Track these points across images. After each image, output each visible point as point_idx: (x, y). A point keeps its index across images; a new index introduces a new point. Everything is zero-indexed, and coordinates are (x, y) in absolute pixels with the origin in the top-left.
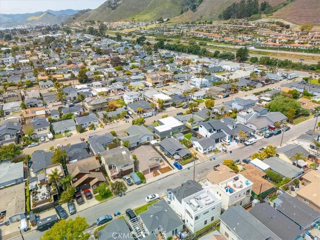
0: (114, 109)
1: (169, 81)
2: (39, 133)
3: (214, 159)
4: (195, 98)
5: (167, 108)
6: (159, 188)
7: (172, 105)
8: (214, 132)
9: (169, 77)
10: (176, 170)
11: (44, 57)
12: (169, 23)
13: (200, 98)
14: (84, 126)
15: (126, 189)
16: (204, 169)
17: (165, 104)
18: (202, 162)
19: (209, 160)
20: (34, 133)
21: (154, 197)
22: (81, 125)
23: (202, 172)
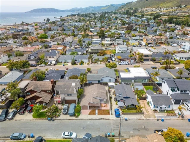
0: (103, 54)
1: (162, 43)
3: (163, 121)
4: (178, 59)
5: (146, 62)
6: (84, 128)
7: (152, 60)
8: (178, 92)
9: (163, 40)
10: (113, 116)
11: (93, 24)
12: (186, 8)
13: (184, 59)
14: (78, 61)
15: (59, 116)
16: (143, 128)
17: (144, 58)
18: (146, 119)
19: (155, 119)
20: (47, 58)
21: (69, 135)
22: (76, 60)
23: (139, 130)
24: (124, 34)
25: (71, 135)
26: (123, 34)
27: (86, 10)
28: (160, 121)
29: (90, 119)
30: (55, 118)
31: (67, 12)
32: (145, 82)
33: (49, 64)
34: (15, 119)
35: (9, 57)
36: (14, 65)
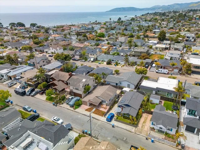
0: (145, 58)
2: (90, 56)
14: (114, 62)
15: (63, 104)
16: (124, 139)
17: (193, 69)
18: (135, 133)
19: (145, 137)
20: (88, 55)
21: (56, 120)
22: (112, 60)
23: (117, 140)
24: (193, 38)
25: (58, 120)
26: (191, 38)
27: (170, 8)
28: (150, 140)
29: (83, 114)
30: (59, 104)
31: (146, 10)
32: (170, 97)
33: (88, 60)
34: (35, 97)
35: (64, 50)
36: (58, 57)
